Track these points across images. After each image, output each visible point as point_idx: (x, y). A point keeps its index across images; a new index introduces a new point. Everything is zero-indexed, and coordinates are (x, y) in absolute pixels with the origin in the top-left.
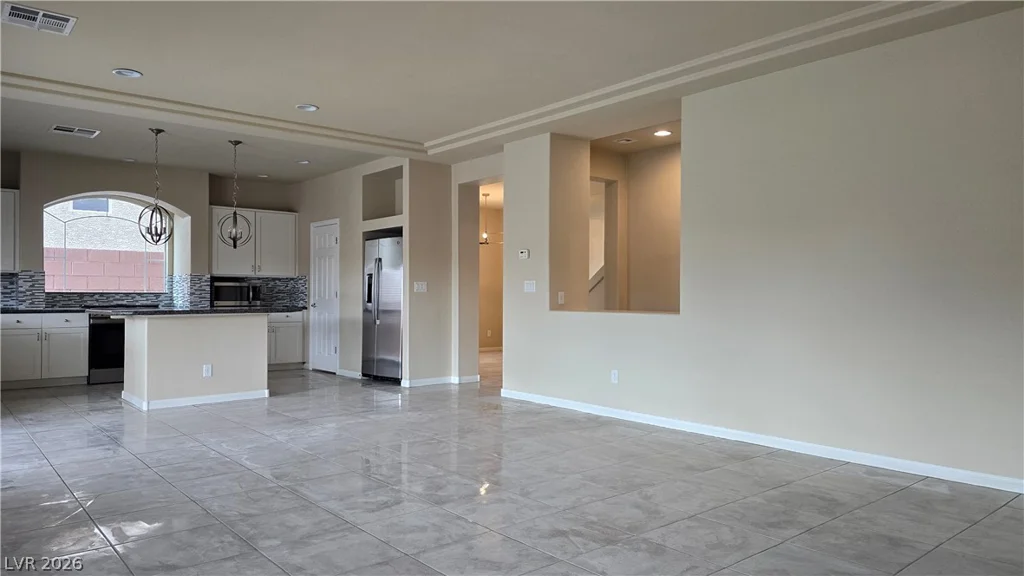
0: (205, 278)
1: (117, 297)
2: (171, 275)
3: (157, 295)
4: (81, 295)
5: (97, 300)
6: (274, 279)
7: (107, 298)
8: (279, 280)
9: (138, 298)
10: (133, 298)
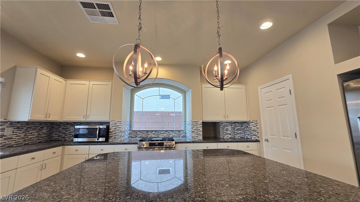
0: (199, 123)
1: (162, 132)
2: (185, 121)
3: (179, 131)
4: (147, 131)
5: (154, 134)
6: (235, 123)
7: (158, 133)
8: (238, 123)
9: (171, 133)
10: (169, 133)
